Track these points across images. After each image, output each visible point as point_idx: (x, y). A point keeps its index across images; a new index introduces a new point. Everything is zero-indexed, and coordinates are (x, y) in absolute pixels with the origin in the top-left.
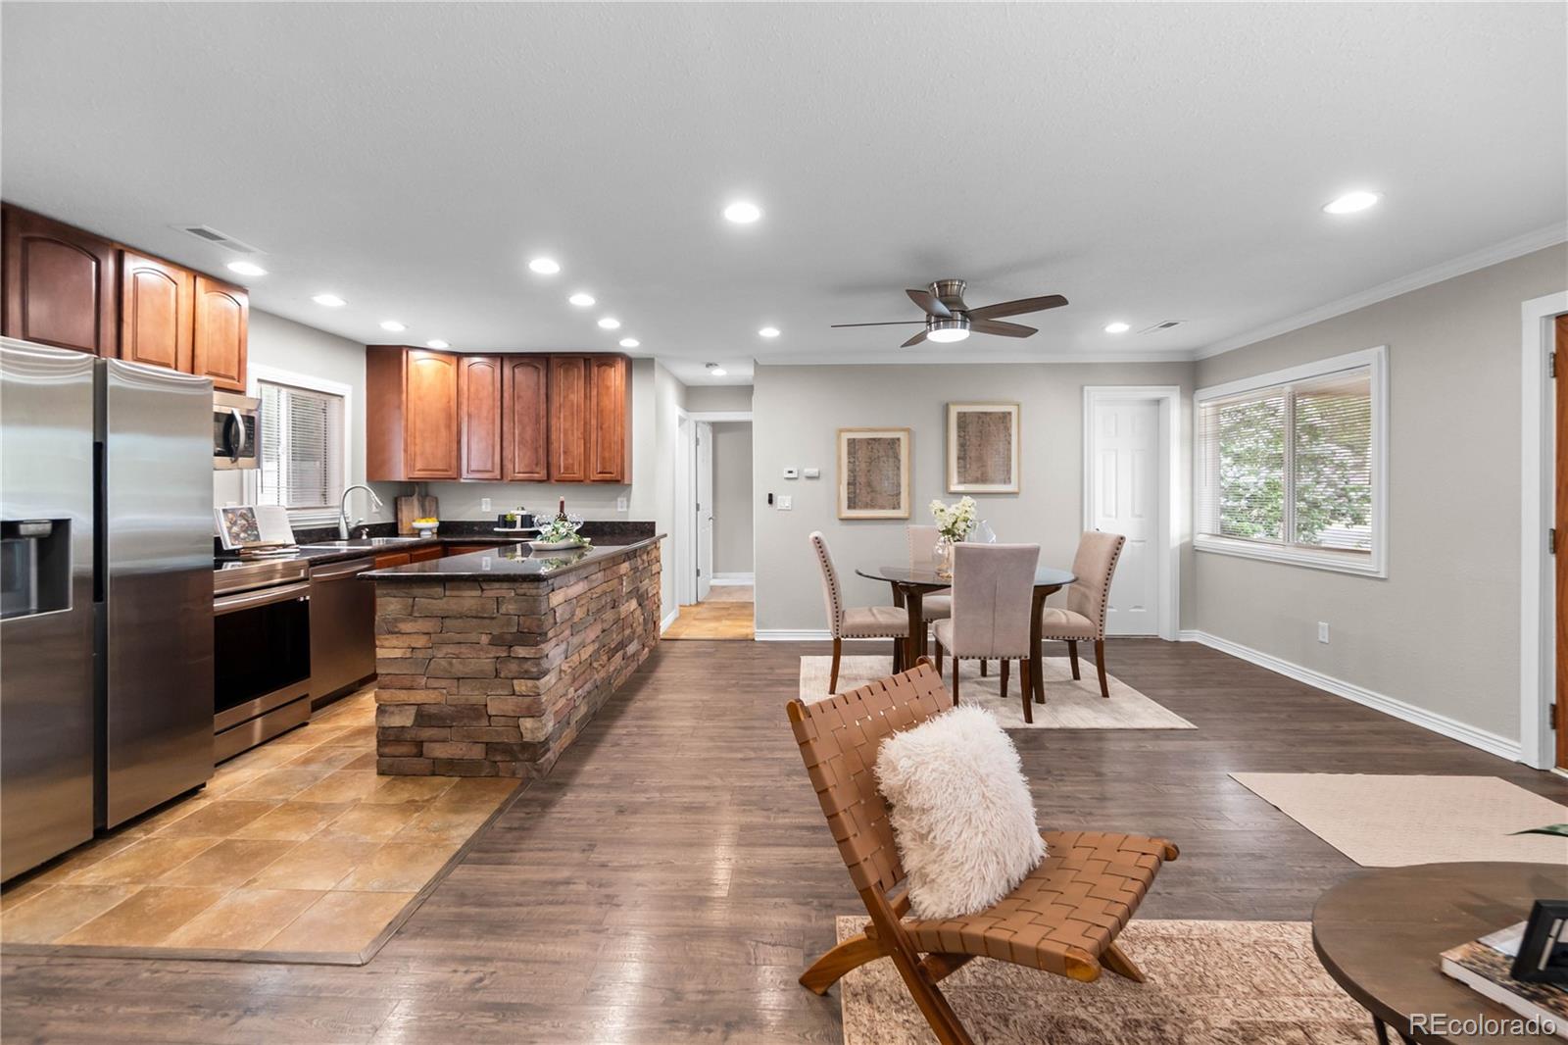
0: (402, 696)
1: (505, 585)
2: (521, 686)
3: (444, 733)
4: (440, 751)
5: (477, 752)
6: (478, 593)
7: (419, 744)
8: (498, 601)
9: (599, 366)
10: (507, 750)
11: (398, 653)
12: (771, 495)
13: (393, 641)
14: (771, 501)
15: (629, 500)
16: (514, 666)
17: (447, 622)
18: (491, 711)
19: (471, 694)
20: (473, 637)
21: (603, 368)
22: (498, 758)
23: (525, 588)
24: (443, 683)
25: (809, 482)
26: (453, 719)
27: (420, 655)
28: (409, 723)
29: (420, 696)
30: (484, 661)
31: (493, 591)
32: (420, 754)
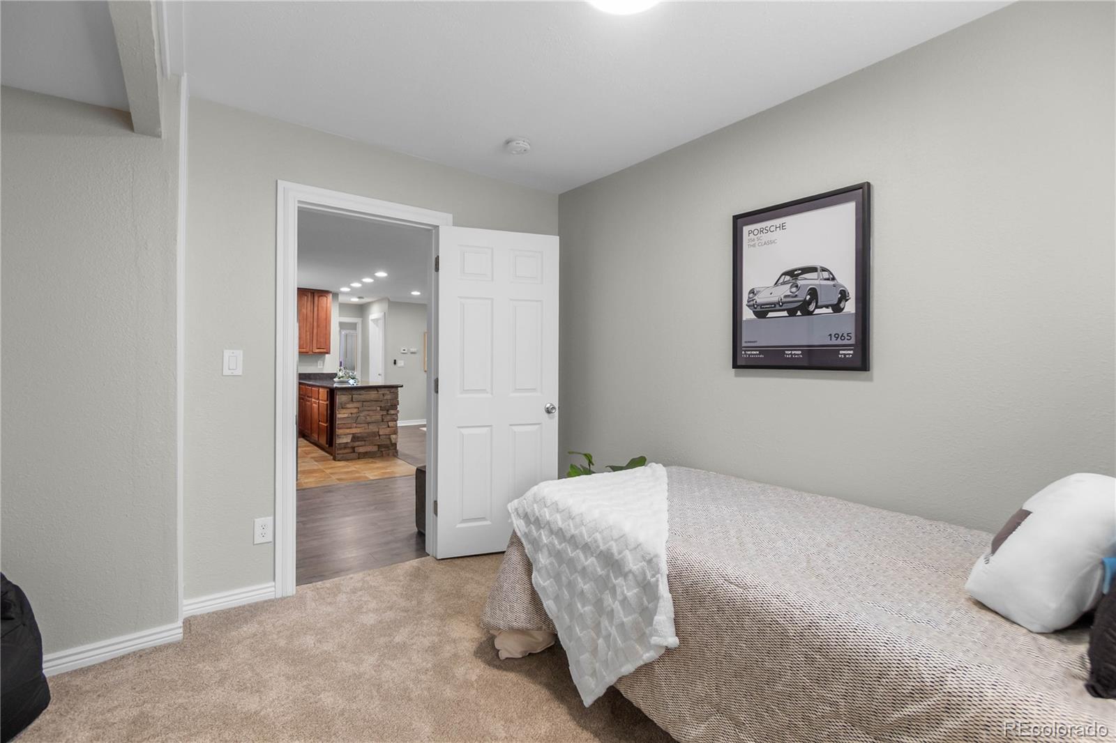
0: (348, 431)
1: (387, 389)
2: (391, 424)
3: (363, 443)
4: (361, 450)
5: (375, 449)
6: (376, 392)
7: (353, 448)
8: (383, 395)
9: (319, 297)
10: (387, 447)
11: (346, 416)
12: (395, 361)
13: (344, 411)
14: (395, 363)
15: (324, 362)
16: (389, 418)
17: (364, 403)
18: (381, 433)
19: (373, 428)
20: (374, 408)
21: (321, 298)
22: (383, 450)
23: (393, 390)
24: (362, 425)
25: (413, 355)
26: (366, 437)
27: (354, 415)
28: (349, 441)
29: (354, 431)
30: (379, 417)
31: (382, 391)
32: (354, 452)
